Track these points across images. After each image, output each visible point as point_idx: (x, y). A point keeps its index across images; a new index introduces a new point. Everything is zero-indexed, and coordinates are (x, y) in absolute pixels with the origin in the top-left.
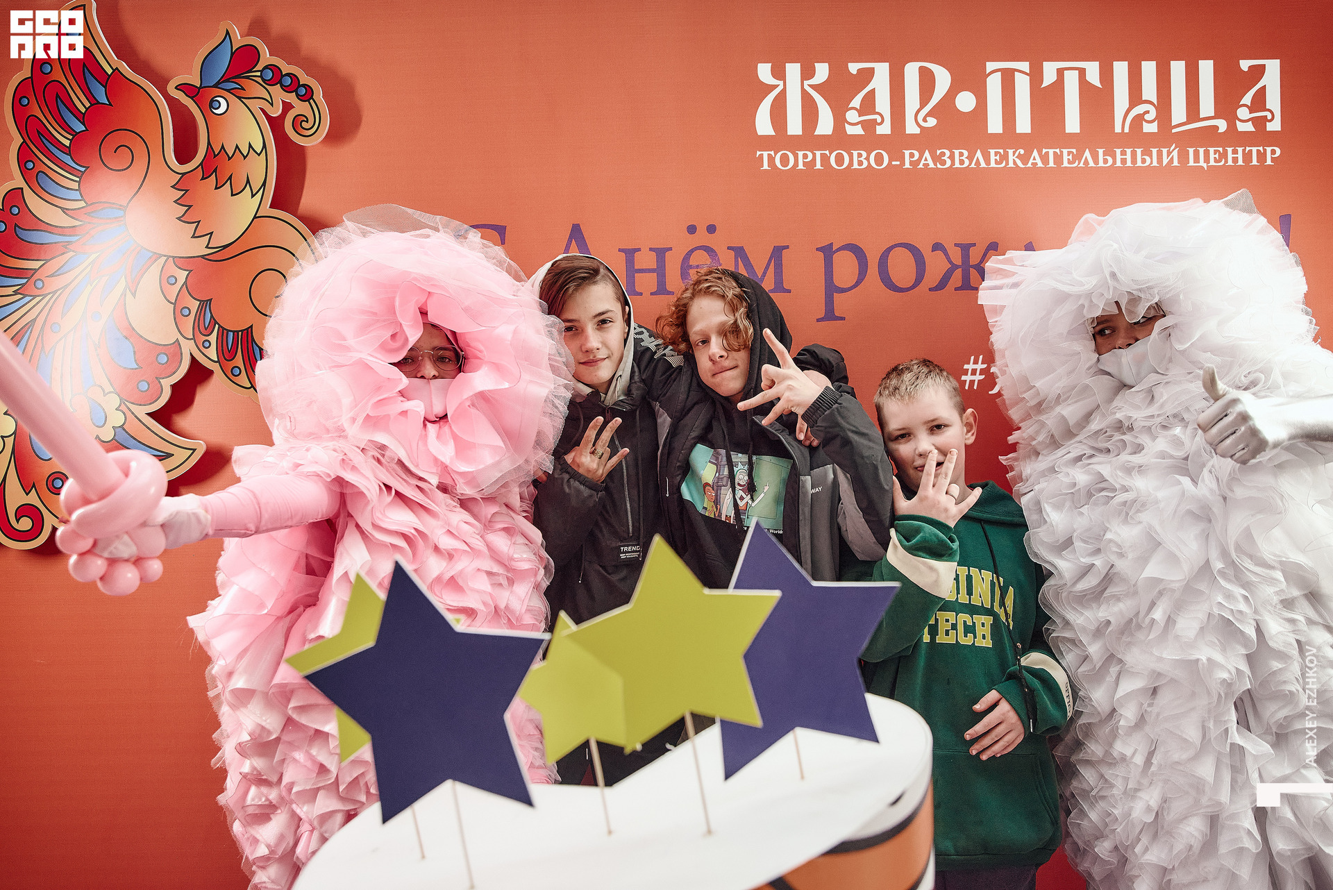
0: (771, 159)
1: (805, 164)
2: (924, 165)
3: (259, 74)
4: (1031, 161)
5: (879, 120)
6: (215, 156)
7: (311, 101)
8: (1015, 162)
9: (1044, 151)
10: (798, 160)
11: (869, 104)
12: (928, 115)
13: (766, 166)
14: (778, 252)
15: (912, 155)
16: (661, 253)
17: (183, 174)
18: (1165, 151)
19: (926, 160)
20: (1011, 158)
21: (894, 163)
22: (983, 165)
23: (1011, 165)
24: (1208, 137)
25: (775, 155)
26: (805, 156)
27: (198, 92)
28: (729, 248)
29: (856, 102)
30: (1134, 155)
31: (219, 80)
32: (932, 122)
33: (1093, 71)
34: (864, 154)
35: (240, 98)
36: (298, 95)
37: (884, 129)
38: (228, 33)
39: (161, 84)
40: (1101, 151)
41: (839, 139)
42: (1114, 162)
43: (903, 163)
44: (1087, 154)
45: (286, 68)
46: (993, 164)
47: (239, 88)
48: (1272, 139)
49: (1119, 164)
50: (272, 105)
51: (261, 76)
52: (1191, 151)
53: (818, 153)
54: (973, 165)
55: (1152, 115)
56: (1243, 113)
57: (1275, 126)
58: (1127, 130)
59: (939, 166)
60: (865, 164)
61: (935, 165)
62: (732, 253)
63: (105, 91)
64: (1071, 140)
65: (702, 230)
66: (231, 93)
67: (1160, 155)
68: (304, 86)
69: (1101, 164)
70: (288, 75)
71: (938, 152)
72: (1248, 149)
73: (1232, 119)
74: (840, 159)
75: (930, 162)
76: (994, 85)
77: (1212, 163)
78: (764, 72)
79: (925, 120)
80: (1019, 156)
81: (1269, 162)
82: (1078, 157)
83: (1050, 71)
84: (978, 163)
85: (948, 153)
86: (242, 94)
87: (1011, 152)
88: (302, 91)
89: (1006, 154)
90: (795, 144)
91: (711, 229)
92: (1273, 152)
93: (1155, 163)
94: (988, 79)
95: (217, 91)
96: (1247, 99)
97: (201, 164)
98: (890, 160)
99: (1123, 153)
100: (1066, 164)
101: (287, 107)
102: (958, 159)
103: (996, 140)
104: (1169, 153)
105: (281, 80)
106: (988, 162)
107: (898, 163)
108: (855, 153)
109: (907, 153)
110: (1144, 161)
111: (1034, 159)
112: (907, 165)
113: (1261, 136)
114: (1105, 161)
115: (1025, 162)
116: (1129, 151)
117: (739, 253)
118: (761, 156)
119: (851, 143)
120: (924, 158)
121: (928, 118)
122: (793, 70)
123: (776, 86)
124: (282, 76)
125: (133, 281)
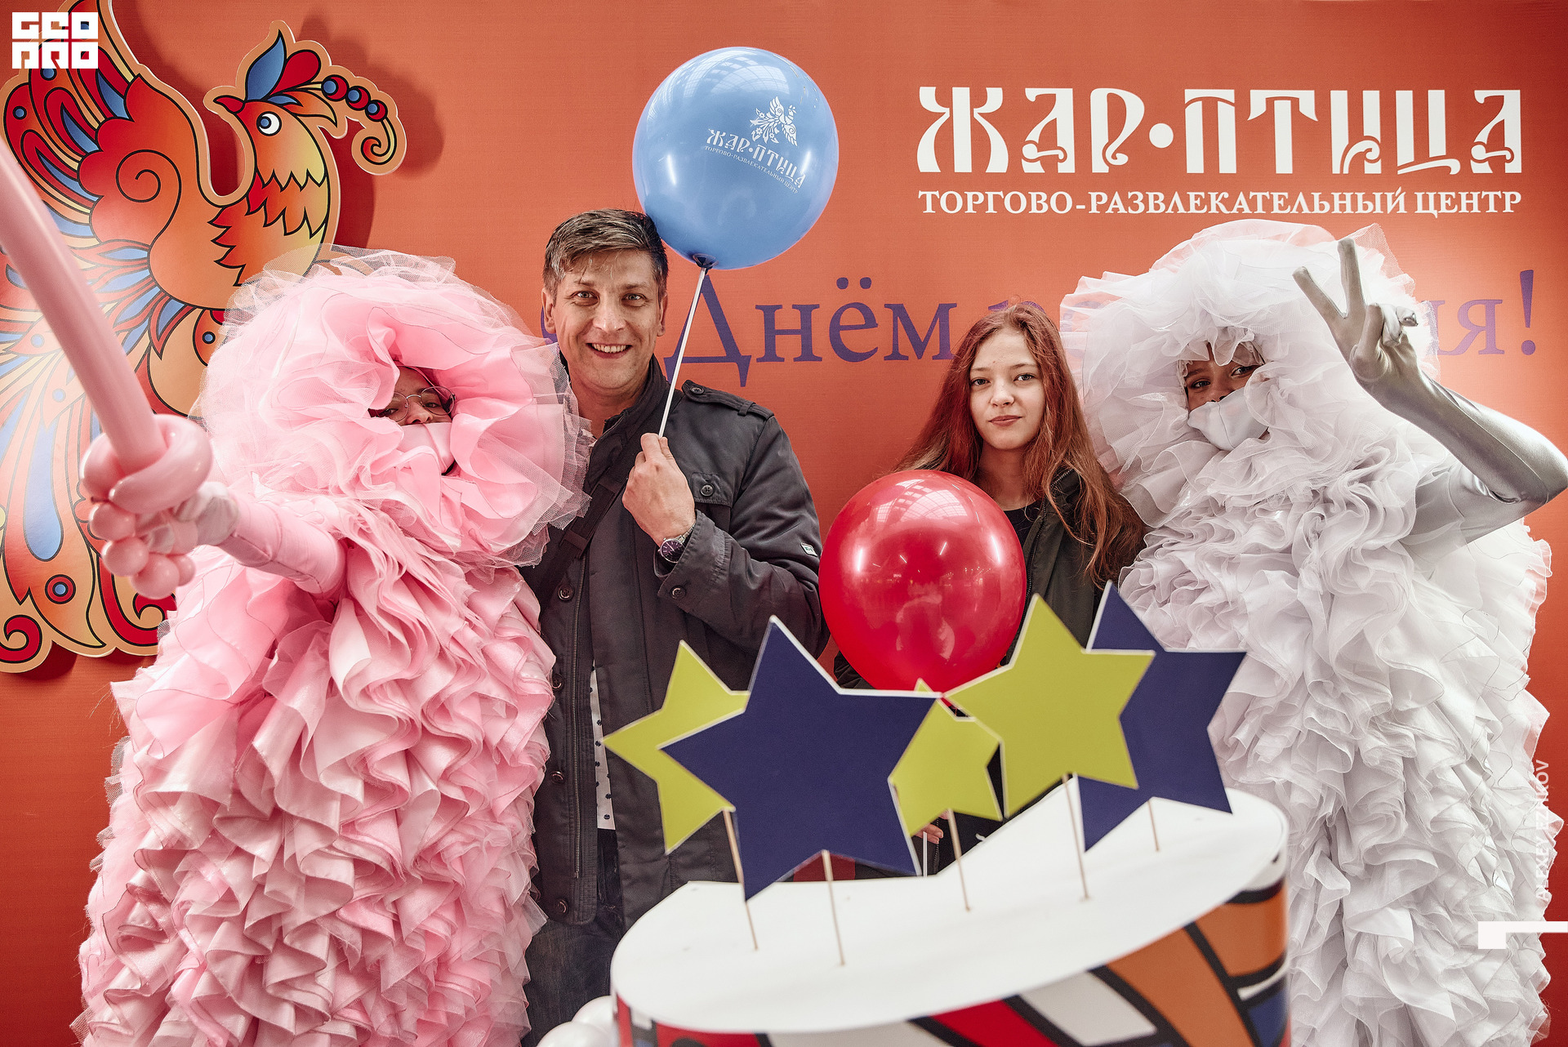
0: (936, 201)
1: (975, 207)
2: (1113, 209)
3: (319, 86)
4: (1237, 206)
5: (1061, 156)
6: (264, 186)
7: (385, 121)
8: (1218, 208)
9: (1252, 194)
10: (968, 201)
11: (1049, 138)
12: (1118, 150)
13: (929, 209)
14: (943, 311)
15: (1099, 198)
16: (806, 311)
17: (224, 207)
18: (1389, 195)
19: (1115, 204)
20: (1214, 202)
21: (1078, 207)
22: (1181, 210)
23: (1214, 210)
24: (1438, 179)
25: (941, 196)
26: (975, 198)
27: (242, 109)
28: (887, 306)
29: (1035, 134)
30: (1354, 200)
31: (270, 93)
32: (1122, 159)
33: (1307, 101)
34: (1044, 196)
35: (295, 115)
36: (368, 114)
37: (1067, 167)
38: (280, 35)
39: (196, 96)
40: (1316, 195)
41: (1014, 178)
42: (1332, 208)
43: (1089, 207)
44: (1301, 198)
45: (353, 80)
46: (1193, 210)
47: (294, 104)
48: (1511, 182)
49: (1337, 210)
50: (336, 124)
51: (322, 89)
52: (1420, 195)
53: (990, 195)
54: (1170, 211)
55: (1375, 153)
56: (1478, 152)
57: (1514, 167)
58: (1346, 171)
59: (1130, 211)
60: (1045, 208)
61: (1127, 210)
62: (890, 312)
63: (125, 101)
64: (1281, 183)
65: (854, 283)
66: (284, 109)
67: (1384, 199)
68: (376, 102)
69: (1317, 210)
70: (356, 88)
71: (1130, 194)
72: (1484, 194)
73: (1466, 159)
74: (1015, 202)
75: (1120, 206)
76: (1194, 116)
77: (1443, 210)
78: (927, 97)
79: (1114, 157)
80: (1223, 201)
81: (1508, 209)
82: (1290, 202)
83: (1258, 100)
84: (1175, 208)
85: (1140, 196)
86: (299, 110)
87: (1213, 195)
88: (374, 109)
89: (1208, 197)
90: (963, 183)
91: (866, 283)
92: (1513, 198)
93: (1378, 210)
94: (1188, 110)
95: (267, 106)
96: (1483, 136)
97: (246, 195)
98: (1074, 205)
99: (1342, 198)
100: (1276, 210)
101: (354, 128)
102: (1153, 203)
103: (1196, 182)
104: (1394, 198)
105: (347, 93)
106: (1187, 207)
107: (1083, 207)
108: (1034, 195)
109: (1094, 195)
110: (1365, 207)
111: (1240, 204)
112: (1094, 210)
113: (1498, 179)
114: (1322, 207)
115: (1230, 208)
116: (1348, 195)
117: (899, 311)
118: (924, 196)
119: (1029, 183)
120: (1113, 202)
121: (1118, 155)
122: (961, 95)
123: (941, 114)
124: (349, 90)
125: (159, 338)
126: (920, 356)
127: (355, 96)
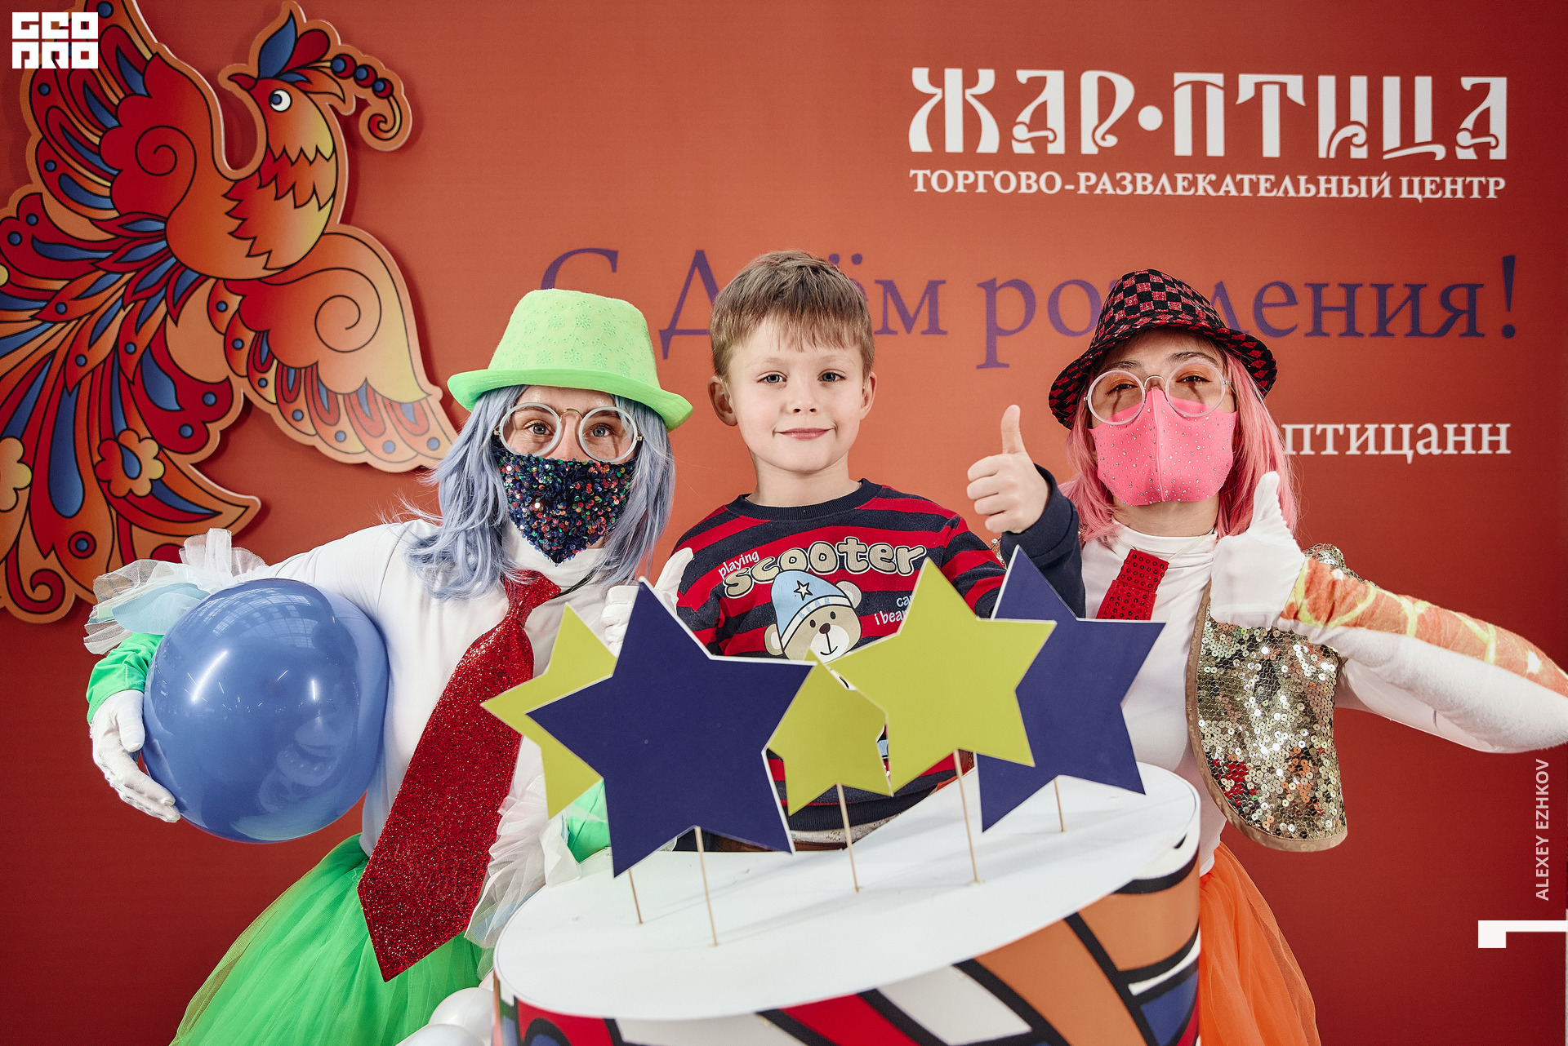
0: (927, 180)
1: (966, 186)
2: (1102, 190)
3: (328, 64)
4: (1224, 188)
5: (1051, 137)
6: (276, 160)
7: (391, 99)
8: (1205, 190)
9: (1239, 177)
10: (960, 181)
11: (1039, 120)
12: (1109, 132)
13: (920, 188)
14: (932, 288)
15: (1088, 179)
17: (237, 181)
18: (1375, 180)
19: (1104, 184)
20: (1201, 184)
21: (1070, 187)
22: (1169, 191)
23: (1201, 192)
24: (1423, 165)
25: (932, 173)
26: (966, 177)
27: (254, 87)
28: (877, 282)
29: (1025, 116)
30: (1340, 183)
31: (281, 71)
32: (1111, 141)
33: (1295, 86)
34: (1034, 176)
35: (306, 93)
36: (375, 92)
37: (1057, 148)
38: (291, 15)
39: (211, 73)
40: (1303, 179)
41: (1006, 158)
42: (1318, 192)
43: (1077, 187)
44: (1287, 181)
45: (361, 59)
46: (1180, 192)
47: (304, 81)
48: (1495, 168)
50: (344, 101)
51: (331, 68)
53: (981, 174)
54: (1157, 192)
55: (1361, 138)
56: (1464, 138)
57: (1499, 154)
58: (1332, 155)
59: (1119, 192)
60: (1034, 189)
61: (1115, 190)
62: (880, 288)
63: (144, 79)
64: (1268, 166)
65: (846, 260)
66: (293, 85)
67: (1369, 184)
68: (383, 79)
69: (1303, 193)
70: (365, 66)
71: (1118, 176)
72: (1468, 179)
73: (1451, 145)
74: (1005, 182)
75: (1109, 186)
76: (1183, 100)
78: (920, 78)
79: (1103, 138)
80: (1210, 183)
81: (1492, 195)
82: (1276, 185)
83: (1246, 85)
84: (1163, 189)
85: (1129, 177)
86: (309, 87)
87: (1200, 177)
88: (381, 86)
89: (1195, 179)
90: (954, 162)
91: (857, 259)
92: (1497, 184)
93: (1364, 194)
94: (1177, 93)
95: (278, 84)
96: (1469, 122)
97: (258, 170)
98: (1064, 184)
99: (1328, 181)
100: (1262, 193)
101: (362, 104)
102: (1141, 184)
103: (1184, 164)
104: (1380, 182)
105: (356, 71)
106: (1174, 189)
108: (1023, 175)
109: (1082, 176)
110: (1351, 191)
111: (1227, 186)
112: (1083, 190)
113: (1483, 165)
114: (1308, 190)
115: (1217, 189)
116: (1334, 179)
117: (889, 287)
118: (915, 176)
119: (1019, 163)
120: (1101, 183)
121: (1107, 137)
122: (953, 76)
123: (932, 96)
124: (357, 68)
125: (175, 306)
126: (909, 330)
127: (363, 74)
